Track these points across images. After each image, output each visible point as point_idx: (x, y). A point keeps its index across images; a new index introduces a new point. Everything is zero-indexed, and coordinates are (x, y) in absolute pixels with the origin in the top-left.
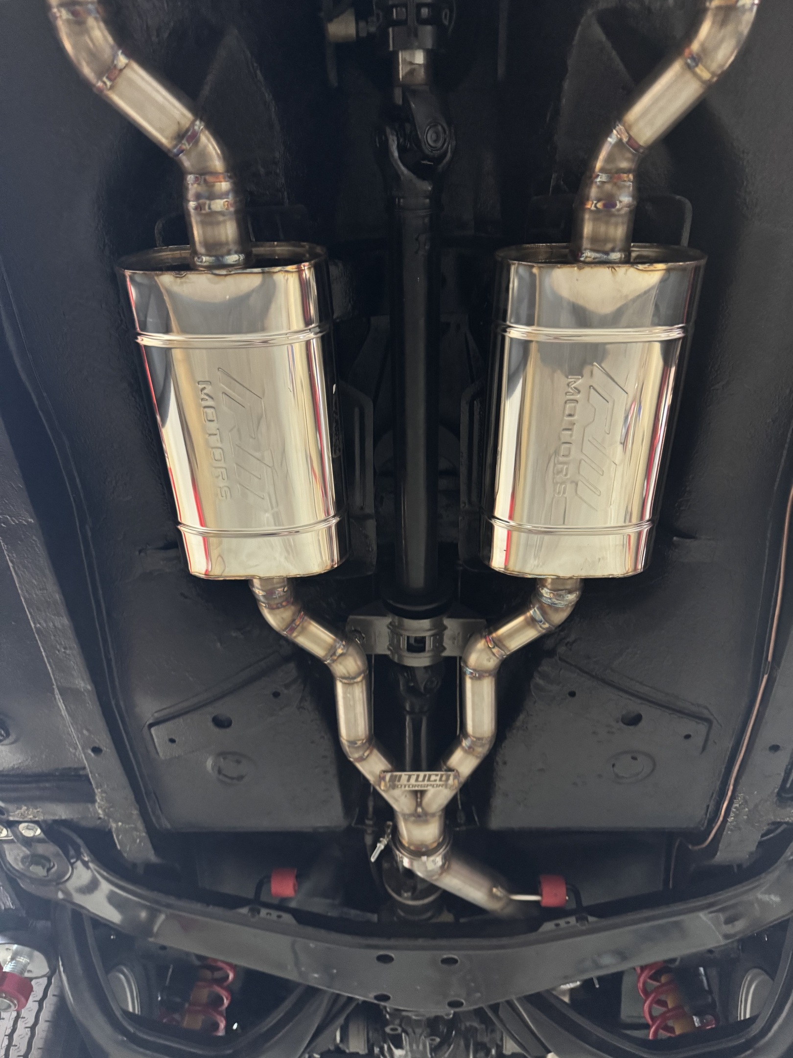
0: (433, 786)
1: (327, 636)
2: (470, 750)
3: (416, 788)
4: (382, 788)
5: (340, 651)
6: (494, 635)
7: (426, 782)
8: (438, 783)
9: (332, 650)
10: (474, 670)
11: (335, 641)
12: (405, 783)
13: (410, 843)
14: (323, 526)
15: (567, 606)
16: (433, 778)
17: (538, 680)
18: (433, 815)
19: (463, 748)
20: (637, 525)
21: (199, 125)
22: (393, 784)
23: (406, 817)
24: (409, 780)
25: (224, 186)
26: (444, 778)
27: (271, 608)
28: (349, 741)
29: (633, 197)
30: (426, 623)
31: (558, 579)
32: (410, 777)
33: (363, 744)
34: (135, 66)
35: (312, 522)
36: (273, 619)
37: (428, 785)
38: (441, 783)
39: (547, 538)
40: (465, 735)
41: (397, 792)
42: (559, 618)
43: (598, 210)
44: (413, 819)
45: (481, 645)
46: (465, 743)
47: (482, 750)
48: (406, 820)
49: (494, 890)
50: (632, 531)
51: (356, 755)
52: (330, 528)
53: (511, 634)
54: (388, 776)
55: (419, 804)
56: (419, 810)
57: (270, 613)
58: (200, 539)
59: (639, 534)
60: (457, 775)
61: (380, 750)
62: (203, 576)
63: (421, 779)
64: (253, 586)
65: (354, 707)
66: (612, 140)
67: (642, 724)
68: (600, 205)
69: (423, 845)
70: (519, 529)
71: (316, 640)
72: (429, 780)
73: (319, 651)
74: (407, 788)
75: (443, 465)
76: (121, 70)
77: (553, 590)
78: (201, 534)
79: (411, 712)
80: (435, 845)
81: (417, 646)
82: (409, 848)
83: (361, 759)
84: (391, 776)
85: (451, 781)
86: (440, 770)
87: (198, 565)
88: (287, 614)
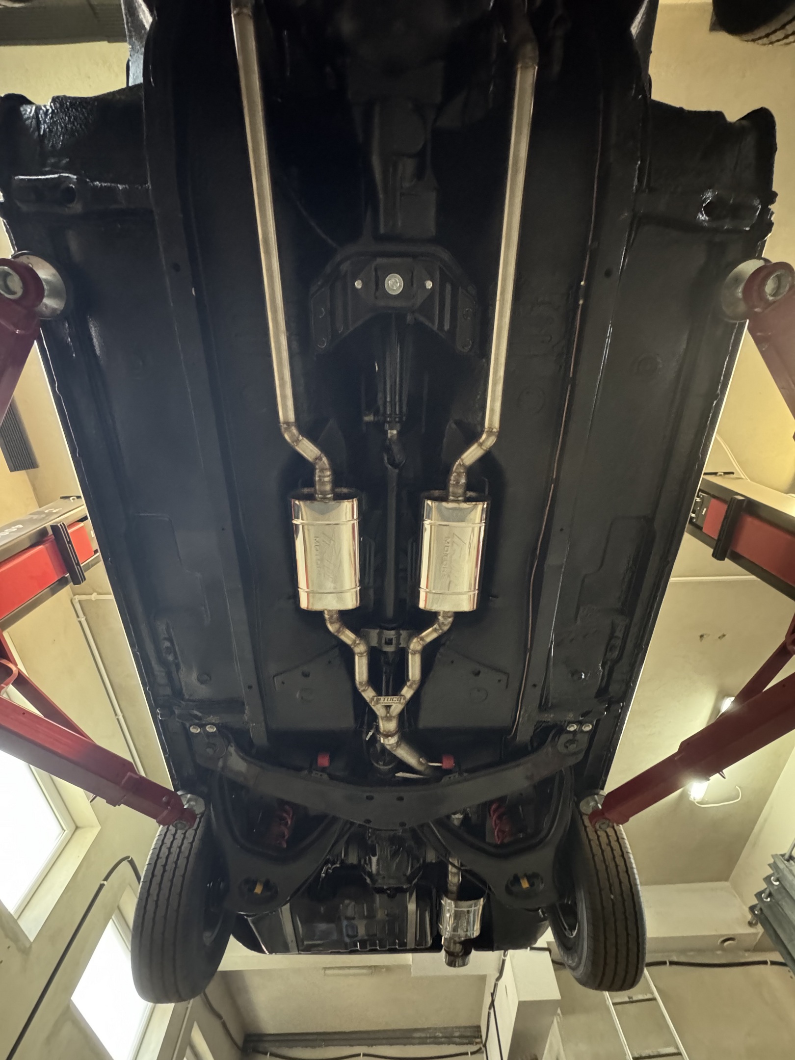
0: (394, 703)
1: (352, 636)
2: (410, 687)
3: (387, 704)
4: (373, 704)
5: (358, 642)
6: (420, 636)
7: (391, 701)
8: (396, 701)
9: (354, 642)
10: (412, 650)
11: (356, 638)
12: (383, 701)
13: (384, 731)
14: (355, 590)
15: (448, 623)
16: (394, 699)
17: (438, 656)
18: (394, 717)
19: (407, 686)
20: (473, 591)
21: (322, 455)
22: (377, 702)
23: (382, 718)
24: (384, 700)
25: (328, 473)
26: (399, 699)
27: (331, 623)
28: (359, 682)
29: (466, 480)
30: (393, 632)
31: (444, 612)
32: (385, 699)
33: (365, 684)
34: (305, 439)
35: (350, 588)
36: (332, 628)
37: (392, 703)
38: (398, 702)
39: (441, 595)
40: (409, 680)
41: (379, 706)
42: (446, 628)
43: (454, 484)
44: (385, 718)
45: (415, 640)
46: (408, 684)
47: (415, 686)
48: (382, 719)
49: (421, 759)
50: (472, 593)
51: (362, 689)
52: (356, 591)
53: (427, 635)
54: (375, 698)
55: (388, 712)
56: (388, 715)
57: (330, 625)
58: (306, 594)
59: (474, 594)
60: (405, 698)
61: (372, 687)
62: (306, 609)
63: (389, 700)
64: (324, 613)
65: (362, 667)
66: (457, 463)
67: (481, 675)
68: (454, 483)
69: (389, 731)
70: (430, 592)
71: (348, 637)
72: (393, 700)
73: (349, 642)
74: (383, 704)
75: (401, 567)
76: (300, 441)
77: (443, 617)
78: (306, 592)
79: (385, 673)
80: (394, 732)
81: (389, 642)
82: (383, 733)
83: (364, 691)
84: (377, 699)
85: (402, 701)
86: (397, 696)
87: (304, 604)
88: (337, 626)
